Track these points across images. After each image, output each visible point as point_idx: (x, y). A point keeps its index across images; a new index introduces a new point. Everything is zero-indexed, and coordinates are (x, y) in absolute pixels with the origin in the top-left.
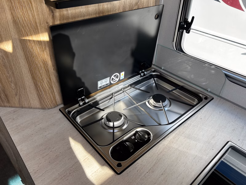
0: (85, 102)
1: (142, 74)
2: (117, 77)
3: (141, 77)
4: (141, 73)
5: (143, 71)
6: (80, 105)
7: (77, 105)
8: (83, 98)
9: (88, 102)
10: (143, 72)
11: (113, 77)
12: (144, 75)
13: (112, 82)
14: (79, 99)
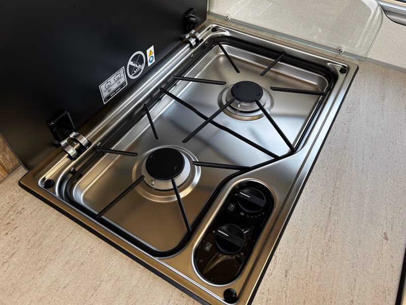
0: (81, 144)
1: (193, 41)
2: (141, 62)
3: (191, 47)
4: (189, 38)
5: (193, 32)
6: (69, 156)
7: (64, 160)
8: (72, 136)
9: (89, 144)
10: (194, 36)
11: (130, 63)
12: (198, 41)
13: (131, 77)
14: (63, 143)
